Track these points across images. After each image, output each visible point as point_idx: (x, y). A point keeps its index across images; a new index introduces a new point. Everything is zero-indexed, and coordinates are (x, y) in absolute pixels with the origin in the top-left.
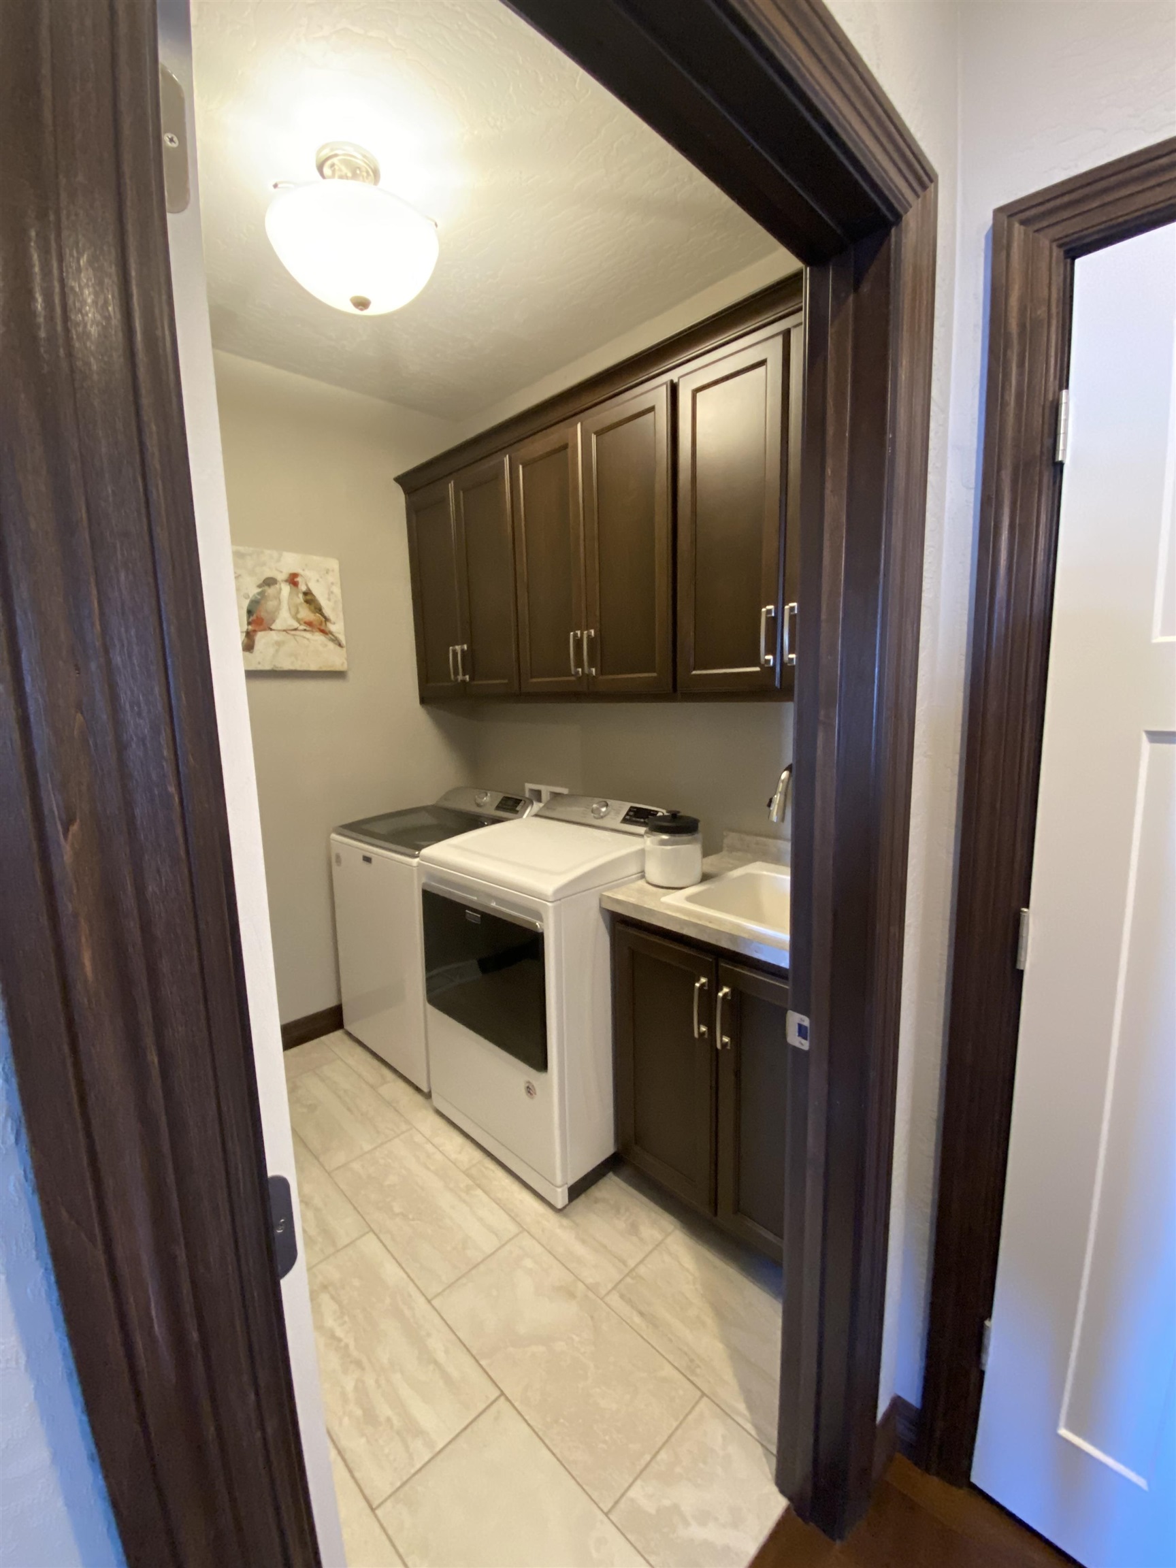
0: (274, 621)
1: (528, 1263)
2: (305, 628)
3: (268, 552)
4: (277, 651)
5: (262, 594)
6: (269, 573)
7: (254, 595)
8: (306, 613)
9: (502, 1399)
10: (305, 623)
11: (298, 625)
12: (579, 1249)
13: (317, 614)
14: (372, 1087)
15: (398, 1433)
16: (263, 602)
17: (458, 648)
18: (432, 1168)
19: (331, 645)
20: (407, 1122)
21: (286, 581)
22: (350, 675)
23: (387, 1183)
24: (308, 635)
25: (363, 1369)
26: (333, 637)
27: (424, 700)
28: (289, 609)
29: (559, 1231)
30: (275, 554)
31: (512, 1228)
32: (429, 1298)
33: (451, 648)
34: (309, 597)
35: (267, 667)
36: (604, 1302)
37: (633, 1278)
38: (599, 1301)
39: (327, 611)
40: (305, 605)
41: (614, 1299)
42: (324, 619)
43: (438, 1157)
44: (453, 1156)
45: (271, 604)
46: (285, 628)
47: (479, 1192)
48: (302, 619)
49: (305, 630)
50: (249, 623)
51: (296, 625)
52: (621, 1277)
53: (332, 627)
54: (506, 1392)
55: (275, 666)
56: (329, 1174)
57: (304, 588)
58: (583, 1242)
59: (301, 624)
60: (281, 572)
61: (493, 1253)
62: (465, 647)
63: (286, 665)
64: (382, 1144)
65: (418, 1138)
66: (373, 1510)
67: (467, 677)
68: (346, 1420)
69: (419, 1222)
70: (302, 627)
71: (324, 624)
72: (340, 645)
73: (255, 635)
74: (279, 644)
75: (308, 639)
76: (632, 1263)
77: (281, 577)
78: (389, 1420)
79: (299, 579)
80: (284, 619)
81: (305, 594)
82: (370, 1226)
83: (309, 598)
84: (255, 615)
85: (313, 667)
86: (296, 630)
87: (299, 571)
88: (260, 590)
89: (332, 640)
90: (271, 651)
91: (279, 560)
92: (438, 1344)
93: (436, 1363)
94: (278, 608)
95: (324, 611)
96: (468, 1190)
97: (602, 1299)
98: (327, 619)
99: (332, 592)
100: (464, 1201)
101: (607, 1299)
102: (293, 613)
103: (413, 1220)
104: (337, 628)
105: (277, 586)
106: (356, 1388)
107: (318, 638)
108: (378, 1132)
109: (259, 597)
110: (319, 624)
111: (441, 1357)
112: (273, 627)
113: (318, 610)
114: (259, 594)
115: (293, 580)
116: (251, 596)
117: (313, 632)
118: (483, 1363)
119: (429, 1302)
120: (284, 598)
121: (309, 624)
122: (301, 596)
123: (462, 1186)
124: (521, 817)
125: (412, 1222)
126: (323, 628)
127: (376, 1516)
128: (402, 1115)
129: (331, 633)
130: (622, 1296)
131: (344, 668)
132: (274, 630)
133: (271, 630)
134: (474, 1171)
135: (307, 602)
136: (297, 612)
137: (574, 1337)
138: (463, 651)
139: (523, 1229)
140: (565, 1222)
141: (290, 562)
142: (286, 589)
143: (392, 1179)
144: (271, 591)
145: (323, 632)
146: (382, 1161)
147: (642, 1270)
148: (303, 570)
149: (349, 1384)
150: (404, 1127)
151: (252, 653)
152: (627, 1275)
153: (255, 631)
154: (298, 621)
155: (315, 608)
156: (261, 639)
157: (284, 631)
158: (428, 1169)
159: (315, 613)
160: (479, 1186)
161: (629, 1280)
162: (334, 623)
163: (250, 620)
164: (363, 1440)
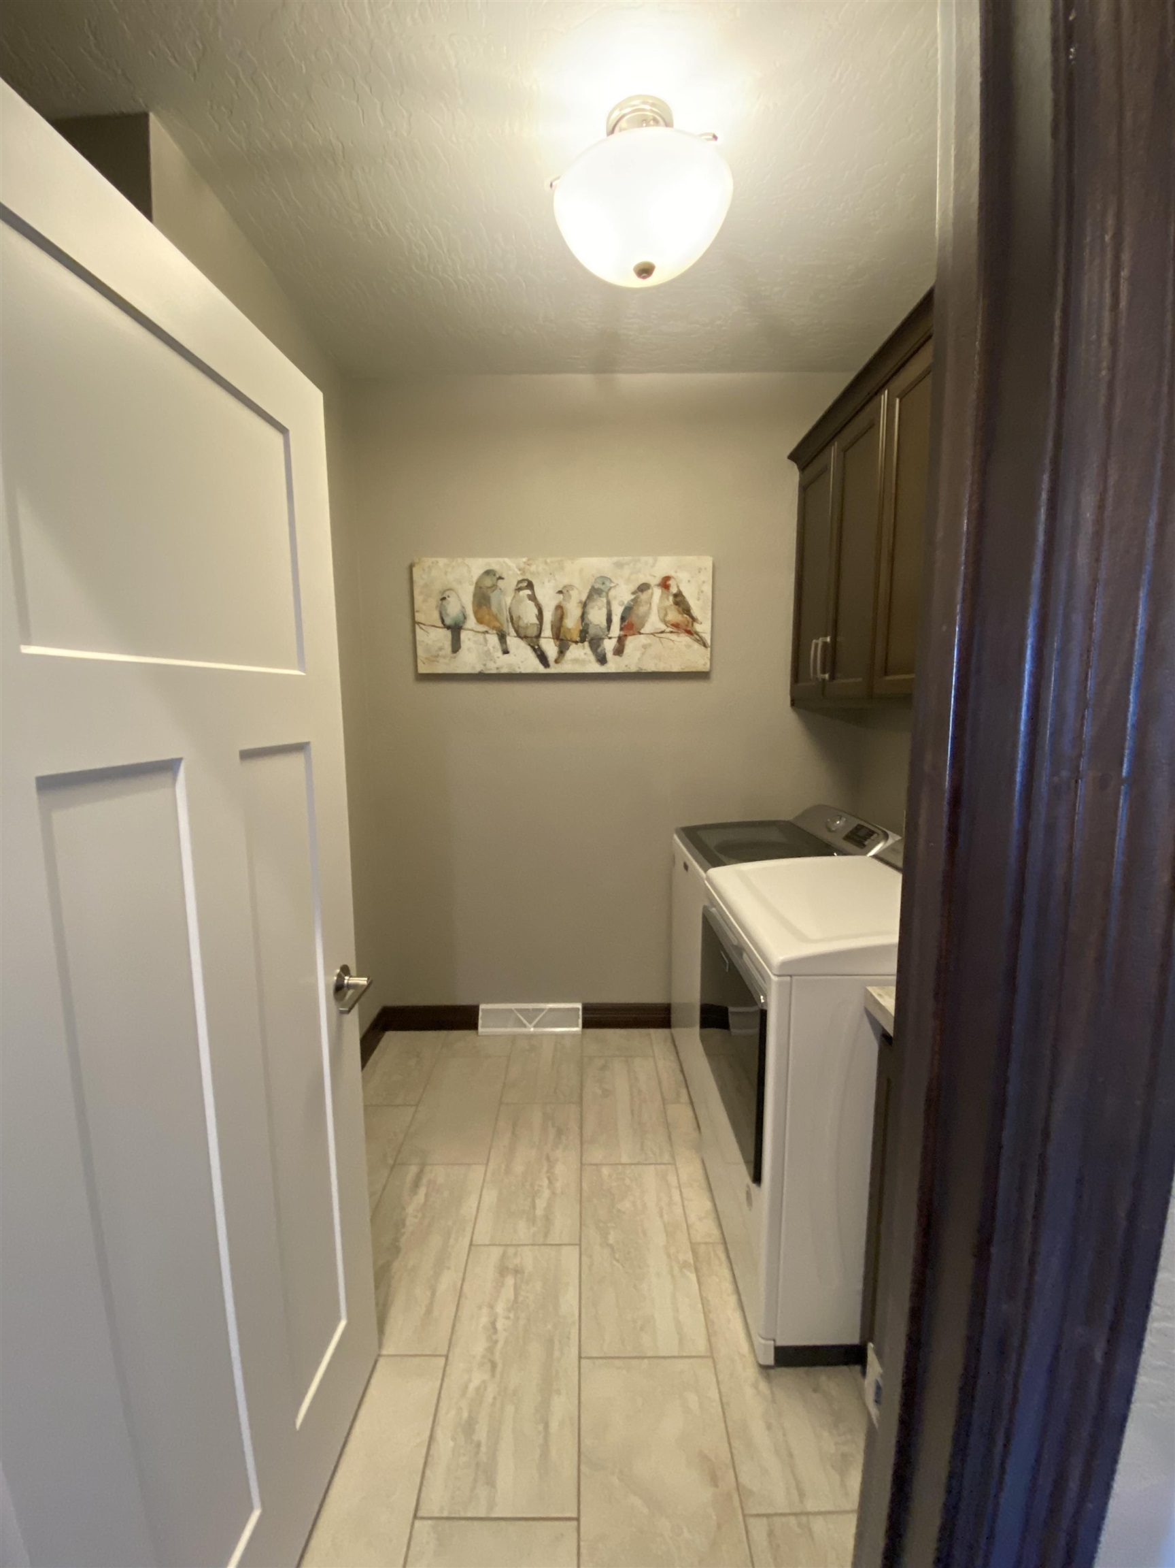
0: (643, 626)
1: (692, 1399)
2: (672, 630)
3: (644, 559)
4: (643, 654)
5: (635, 601)
6: (642, 579)
7: (628, 602)
8: (674, 616)
9: (575, 1523)
10: (673, 625)
11: (666, 627)
12: (758, 1429)
13: (685, 616)
14: (663, 1099)
15: (478, 1465)
16: (635, 608)
17: (820, 641)
18: (666, 1217)
19: (696, 646)
20: (673, 1157)
21: (659, 585)
22: (714, 675)
23: (619, 1206)
24: (673, 637)
25: (493, 1375)
26: (698, 638)
27: (793, 703)
28: (659, 611)
29: (749, 1391)
30: (650, 560)
31: (701, 1346)
32: (583, 1355)
33: (814, 641)
34: (678, 599)
35: (633, 669)
36: (745, 1521)
37: (800, 1525)
38: (741, 1517)
39: (696, 611)
40: (674, 607)
41: (759, 1529)
42: (690, 620)
43: (679, 1210)
44: (693, 1218)
45: (642, 610)
46: (652, 632)
47: (693, 1277)
48: (669, 621)
49: (671, 632)
50: (621, 629)
51: (663, 627)
52: (788, 1511)
53: (698, 627)
54: (583, 1520)
55: (639, 668)
56: (582, 1164)
57: (674, 590)
58: (769, 1427)
59: (667, 626)
60: (654, 576)
61: (664, 1358)
62: (828, 639)
63: (650, 667)
64: (638, 1164)
65: (672, 1179)
66: (415, 1517)
67: (827, 676)
68: (453, 1412)
69: (621, 1267)
70: (669, 629)
71: (690, 624)
72: (705, 645)
73: (626, 639)
74: (645, 647)
75: (673, 641)
76: (810, 1506)
77: (654, 581)
78: (479, 1445)
79: (671, 582)
80: (653, 622)
81: (676, 596)
82: (580, 1240)
83: (680, 601)
84: (627, 621)
85: (676, 669)
86: (662, 632)
87: (672, 573)
88: (633, 597)
89: (697, 641)
90: (638, 654)
91: (653, 566)
92: (562, 1406)
93: (546, 1426)
94: (648, 613)
95: (692, 611)
96: (685, 1265)
97: (744, 1516)
98: (694, 619)
99: (702, 592)
100: (673, 1277)
101: (751, 1521)
102: (662, 615)
103: (618, 1261)
104: (703, 628)
105: (650, 591)
106: (477, 1389)
107: (684, 639)
108: (642, 1149)
109: (632, 603)
110: (685, 624)
111: (554, 1426)
112: (642, 631)
113: (687, 610)
114: (632, 600)
115: (665, 584)
116: (626, 602)
117: (677, 633)
118: (583, 1468)
119: (580, 1358)
120: (656, 605)
121: (676, 626)
122: (671, 598)
123: (681, 1257)
124: (866, 854)
125: (615, 1262)
126: (689, 629)
127: (413, 1524)
128: (671, 1145)
129: (697, 633)
130: (771, 1534)
131: (707, 668)
132: (643, 634)
133: (640, 633)
134: (702, 1249)
135: (676, 603)
136: (666, 614)
137: (685, 1530)
138: (825, 644)
139: (711, 1355)
140: (763, 1386)
141: (664, 565)
142: (657, 592)
143: (626, 1205)
144: (644, 596)
145: (689, 632)
146: (627, 1181)
147: (818, 1525)
148: (676, 572)
149: (478, 1378)
150: (666, 1158)
151: (621, 656)
152: (795, 1514)
153: (626, 636)
154: (665, 623)
155: (683, 610)
156: (632, 643)
157: (652, 634)
158: (662, 1216)
159: (682, 614)
160: (697, 1270)
161: (792, 1520)
162: (701, 623)
163: (623, 626)
164: (451, 1444)
